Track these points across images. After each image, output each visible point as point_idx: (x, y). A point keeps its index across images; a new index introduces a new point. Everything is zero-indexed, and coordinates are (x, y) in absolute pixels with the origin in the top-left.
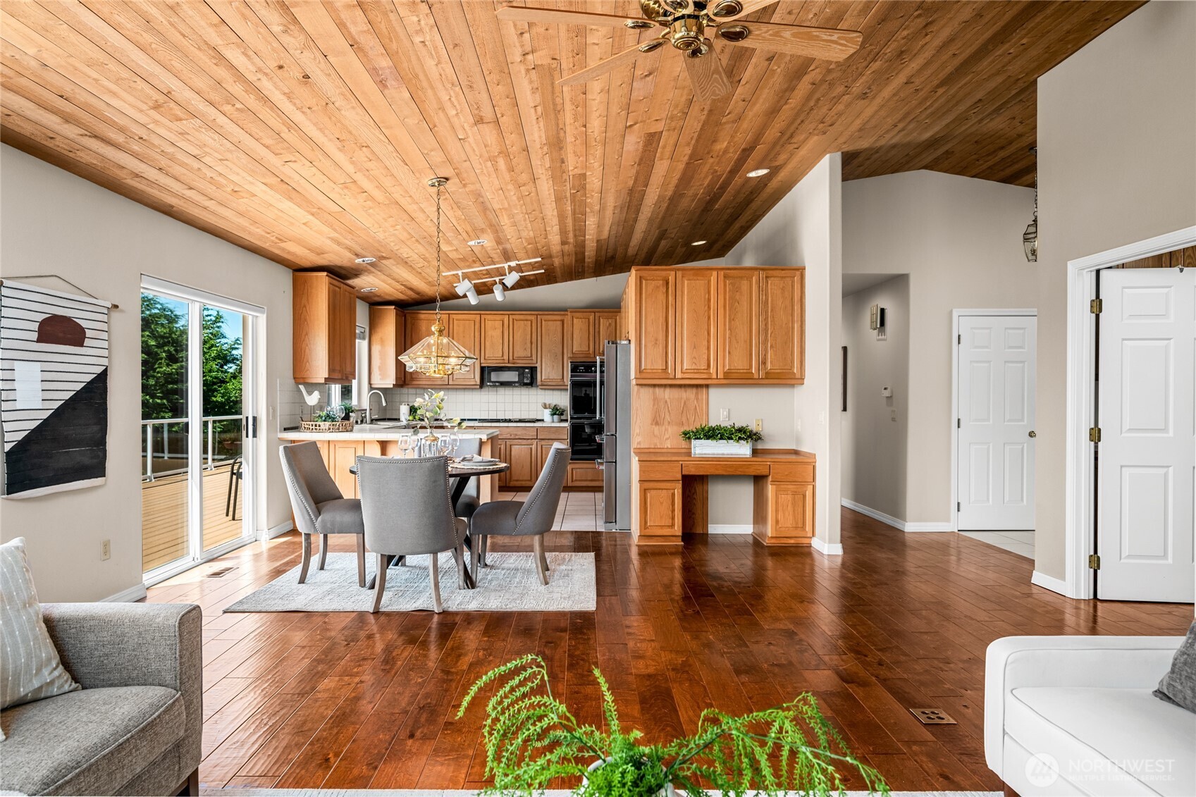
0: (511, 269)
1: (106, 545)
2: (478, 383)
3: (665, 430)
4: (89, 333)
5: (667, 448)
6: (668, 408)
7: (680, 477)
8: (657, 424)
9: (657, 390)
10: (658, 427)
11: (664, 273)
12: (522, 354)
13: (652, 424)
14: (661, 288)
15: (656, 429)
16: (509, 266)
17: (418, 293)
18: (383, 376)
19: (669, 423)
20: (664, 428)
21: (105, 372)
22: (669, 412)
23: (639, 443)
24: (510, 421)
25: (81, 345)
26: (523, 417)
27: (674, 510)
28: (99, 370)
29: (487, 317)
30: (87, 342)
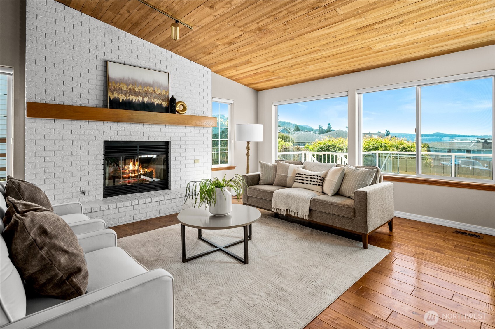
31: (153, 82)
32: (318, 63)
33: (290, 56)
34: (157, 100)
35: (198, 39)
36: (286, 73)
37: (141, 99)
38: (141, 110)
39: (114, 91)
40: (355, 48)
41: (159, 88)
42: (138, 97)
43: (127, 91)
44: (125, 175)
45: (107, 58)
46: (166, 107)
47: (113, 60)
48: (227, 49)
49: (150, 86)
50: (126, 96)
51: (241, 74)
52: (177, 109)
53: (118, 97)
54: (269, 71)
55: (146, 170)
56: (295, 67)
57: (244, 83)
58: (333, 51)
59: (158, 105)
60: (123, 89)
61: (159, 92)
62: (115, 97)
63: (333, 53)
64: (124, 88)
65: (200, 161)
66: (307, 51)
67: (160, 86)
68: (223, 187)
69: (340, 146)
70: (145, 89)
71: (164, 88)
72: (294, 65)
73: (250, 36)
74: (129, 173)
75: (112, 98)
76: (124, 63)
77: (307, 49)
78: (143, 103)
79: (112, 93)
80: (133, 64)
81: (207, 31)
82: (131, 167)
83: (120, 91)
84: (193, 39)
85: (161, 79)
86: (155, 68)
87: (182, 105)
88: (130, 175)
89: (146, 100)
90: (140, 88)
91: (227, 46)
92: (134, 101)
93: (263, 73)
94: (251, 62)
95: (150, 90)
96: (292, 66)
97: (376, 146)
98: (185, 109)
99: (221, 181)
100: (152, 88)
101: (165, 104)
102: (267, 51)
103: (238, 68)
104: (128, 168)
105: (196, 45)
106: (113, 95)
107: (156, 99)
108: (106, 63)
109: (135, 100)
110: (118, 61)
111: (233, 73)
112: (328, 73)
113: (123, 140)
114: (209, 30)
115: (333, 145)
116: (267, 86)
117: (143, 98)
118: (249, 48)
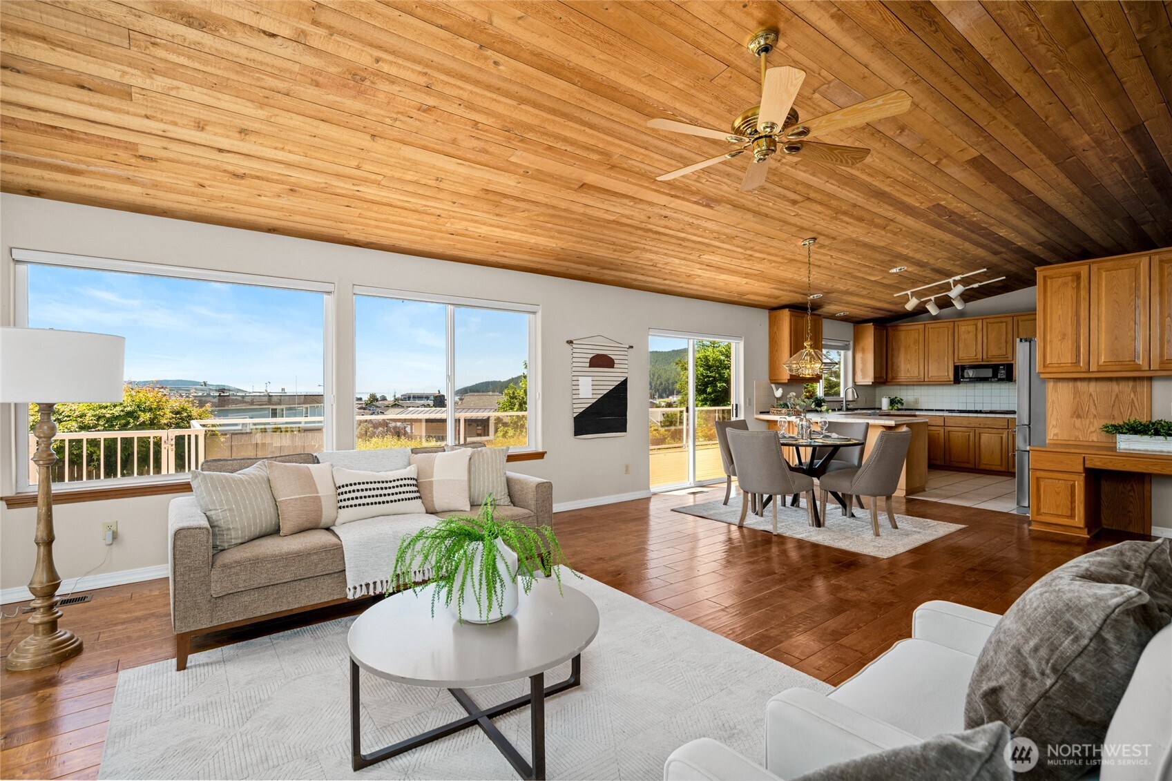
0: (956, 283)
1: (627, 467)
2: (952, 378)
3: (1090, 423)
4: (616, 362)
5: (1093, 441)
6: (1094, 401)
7: (1081, 469)
8: (1079, 416)
9: (1079, 384)
10: (1079, 420)
11: (1074, 269)
12: (995, 353)
13: (1072, 417)
14: (1070, 284)
15: (1078, 422)
16: (954, 280)
17: (891, 311)
18: (864, 376)
19: (1095, 416)
20: (1088, 421)
21: (626, 380)
22: (1095, 405)
23: (1056, 435)
24: (980, 412)
25: (613, 367)
26: (994, 409)
27: (1075, 502)
28: (623, 379)
29: (960, 323)
30: (616, 366)
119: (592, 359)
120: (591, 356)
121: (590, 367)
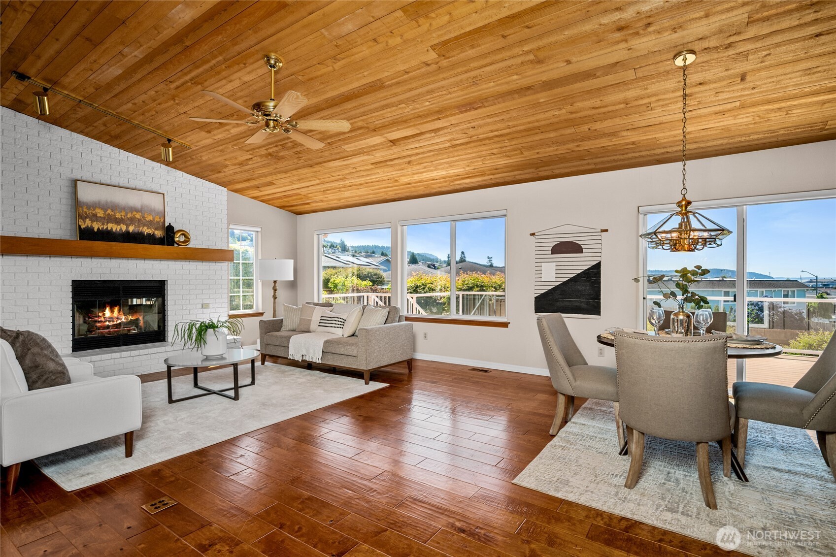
4: (585, 247)
21: (599, 264)
25: (582, 253)
28: (595, 263)
30: (584, 251)
31: (142, 206)
32: (351, 190)
33: (318, 182)
34: (148, 228)
35: (201, 157)
36: (321, 197)
37: (124, 228)
38: (124, 242)
39: (86, 218)
40: (381, 179)
41: (150, 214)
42: (119, 225)
43: (104, 218)
44: (98, 324)
45: (77, 175)
46: (160, 238)
47: (84, 179)
48: (240, 170)
49: (137, 211)
50: (103, 224)
51: (268, 195)
52: (176, 239)
53: (91, 226)
54: (300, 194)
55: (130, 318)
56: (328, 192)
57: (276, 205)
58: (360, 180)
59: (149, 235)
60: (98, 215)
61: (150, 218)
62: (88, 226)
63: (362, 182)
64: (100, 213)
65: (211, 306)
66: (333, 178)
67: (151, 211)
68: (217, 327)
69: (431, 286)
70: (129, 215)
71: (158, 213)
72: (327, 190)
73: (262, 160)
74: (105, 322)
75: (83, 227)
76: (99, 182)
77: (333, 176)
78: (128, 233)
79: (83, 220)
80: (113, 183)
81: (209, 151)
82: (108, 313)
83: (95, 218)
84: (194, 157)
85: (154, 202)
86: (145, 188)
87: (183, 234)
88: (107, 323)
89: (131, 229)
90: (123, 214)
91: (239, 166)
92: (114, 230)
93: (294, 196)
94: (274, 184)
95: (138, 216)
96: (324, 191)
97: (471, 286)
98: (187, 240)
99: (215, 322)
100: (140, 214)
101: (159, 234)
102: (289, 174)
103: (261, 189)
104: (104, 314)
105: (198, 163)
106: (86, 224)
107: (146, 228)
108: (74, 183)
109: (116, 229)
110: (92, 180)
111: (256, 193)
112: (369, 200)
113: (99, 279)
114: (212, 150)
115: (423, 285)
116: (306, 209)
117: (128, 226)
118: (267, 170)
119: (554, 247)
120: (554, 244)
121: (552, 254)
